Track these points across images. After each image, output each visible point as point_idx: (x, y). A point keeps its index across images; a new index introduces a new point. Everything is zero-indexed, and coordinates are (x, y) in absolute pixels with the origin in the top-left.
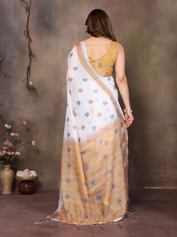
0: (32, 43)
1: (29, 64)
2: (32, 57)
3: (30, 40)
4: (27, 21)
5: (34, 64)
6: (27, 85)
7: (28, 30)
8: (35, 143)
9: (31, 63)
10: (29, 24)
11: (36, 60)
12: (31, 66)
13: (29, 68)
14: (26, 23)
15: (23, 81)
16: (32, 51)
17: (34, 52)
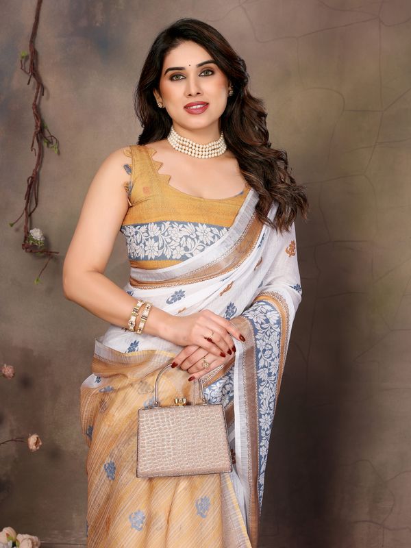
0: (48, 98)
1: (34, 167)
2: (45, 145)
3: (41, 87)
4: (32, 21)
5: (51, 166)
6: (26, 238)
7: (34, 53)
8: (36, 444)
9: (44, 164)
10: (40, 31)
11: (59, 153)
12: (41, 173)
13: (34, 183)
14: (29, 30)
15: (12, 225)
16: (48, 123)
17: (53, 127)
